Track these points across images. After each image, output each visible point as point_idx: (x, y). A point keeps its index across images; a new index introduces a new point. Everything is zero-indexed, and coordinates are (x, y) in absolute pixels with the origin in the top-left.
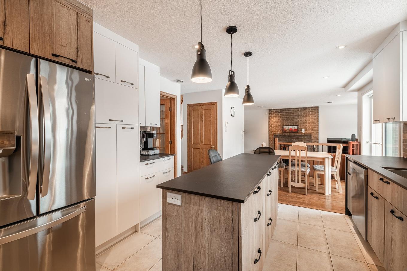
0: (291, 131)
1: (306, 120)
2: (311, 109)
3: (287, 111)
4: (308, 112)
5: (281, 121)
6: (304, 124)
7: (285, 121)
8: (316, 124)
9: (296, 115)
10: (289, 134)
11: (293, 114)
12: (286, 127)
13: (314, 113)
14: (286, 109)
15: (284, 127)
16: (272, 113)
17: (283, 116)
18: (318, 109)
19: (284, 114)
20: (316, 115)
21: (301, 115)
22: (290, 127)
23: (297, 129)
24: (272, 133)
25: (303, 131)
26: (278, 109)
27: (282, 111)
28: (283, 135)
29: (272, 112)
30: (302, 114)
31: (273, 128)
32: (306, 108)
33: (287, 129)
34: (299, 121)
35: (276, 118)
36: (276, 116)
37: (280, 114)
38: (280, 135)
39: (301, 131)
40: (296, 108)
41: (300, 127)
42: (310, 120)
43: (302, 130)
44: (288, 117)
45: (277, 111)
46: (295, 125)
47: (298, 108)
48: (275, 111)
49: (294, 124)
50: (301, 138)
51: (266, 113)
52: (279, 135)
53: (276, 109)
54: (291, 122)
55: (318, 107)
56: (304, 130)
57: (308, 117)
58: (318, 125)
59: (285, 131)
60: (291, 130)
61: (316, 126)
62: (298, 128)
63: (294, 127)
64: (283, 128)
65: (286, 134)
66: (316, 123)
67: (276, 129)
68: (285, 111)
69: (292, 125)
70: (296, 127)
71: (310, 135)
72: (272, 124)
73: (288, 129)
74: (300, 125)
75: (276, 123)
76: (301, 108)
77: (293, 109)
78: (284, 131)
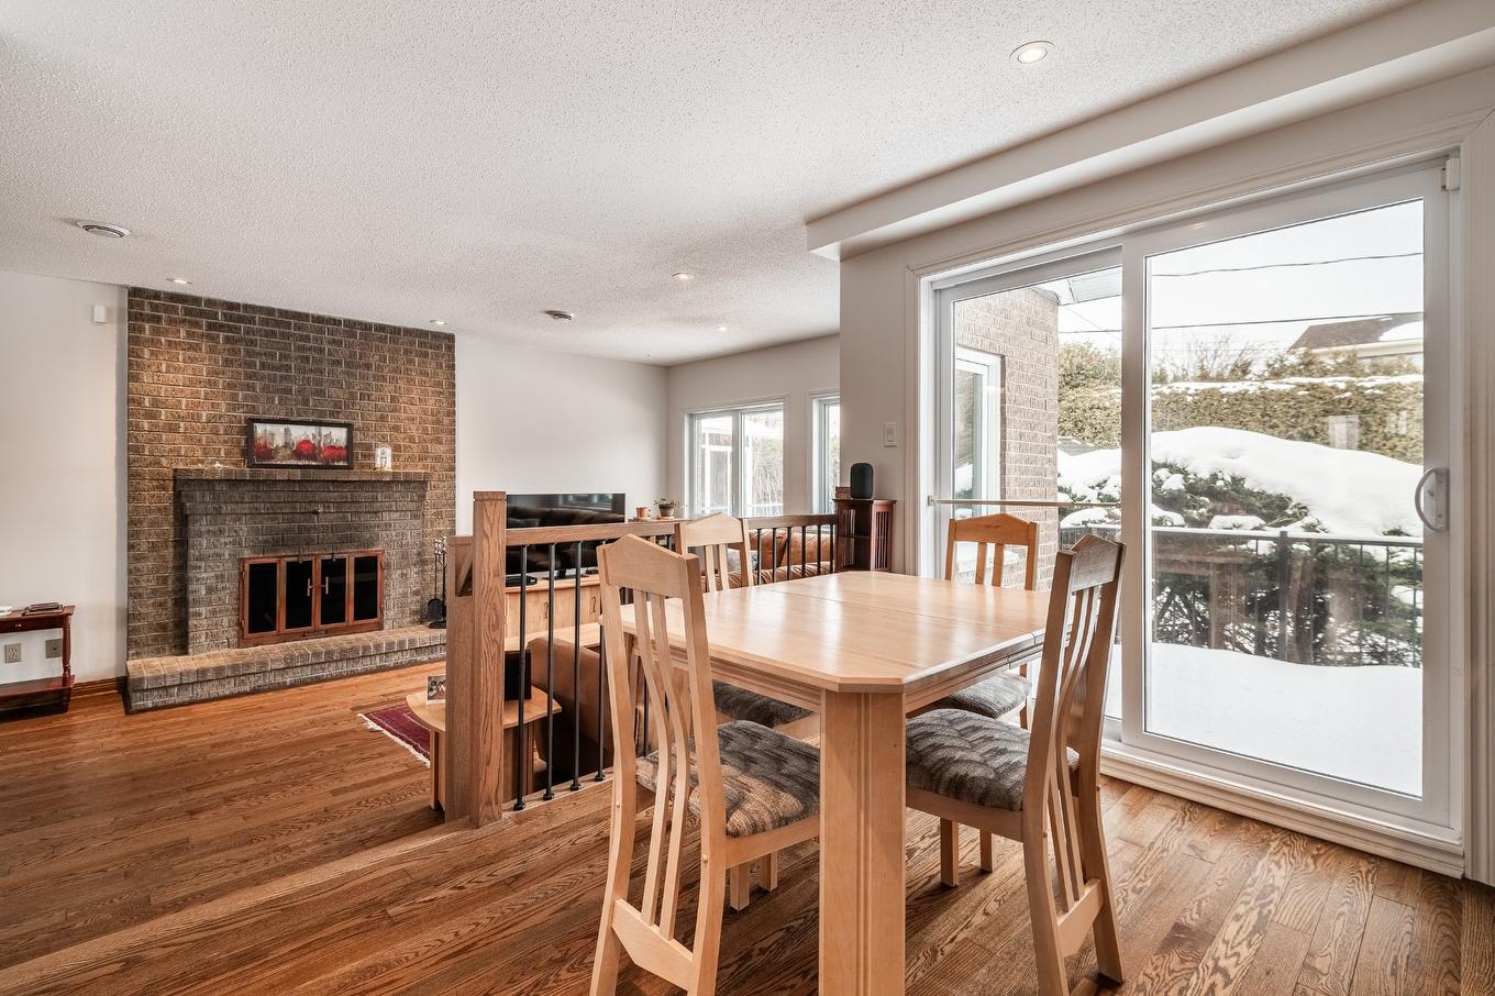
0: (308, 458)
1: (393, 399)
2: (421, 344)
3: (278, 324)
4: (402, 357)
5: (230, 386)
6: (382, 418)
7: (263, 389)
8: (444, 425)
9: (338, 363)
10: (298, 474)
11: (321, 351)
12: (269, 427)
13: (433, 365)
14: (270, 311)
15: (260, 429)
16: (158, 320)
17: (248, 353)
18: (451, 348)
19: (253, 343)
20: (441, 378)
21: (368, 366)
22: (299, 433)
23: (343, 442)
24: (158, 463)
25: (384, 459)
26: (210, 302)
27: (240, 319)
28: (254, 482)
29: (155, 308)
30: (374, 360)
31: (173, 429)
32: (396, 331)
33: (279, 441)
34: (352, 396)
35: (192, 360)
36: (191, 347)
37: (227, 340)
38: (233, 482)
39: (372, 456)
40: (336, 322)
41: (358, 438)
42: (415, 403)
43: (379, 451)
44: (288, 368)
45: (202, 314)
46: (328, 419)
47: (351, 324)
48: (188, 312)
49: (322, 414)
50: (375, 500)
51: (100, 313)
52: (220, 481)
53: (196, 300)
54: (306, 402)
55: (450, 338)
56: (389, 451)
57: (401, 384)
58: (453, 432)
59: (268, 453)
60: (303, 450)
61: (444, 437)
62: (350, 438)
63: (325, 430)
64: (248, 430)
65: (281, 475)
66: (446, 421)
67: (188, 439)
68: (265, 322)
69: (311, 419)
70: (339, 436)
71: (418, 485)
72: (155, 403)
73: (286, 445)
74: (358, 423)
75: (196, 395)
76: (366, 327)
77: (319, 319)
78: (254, 452)
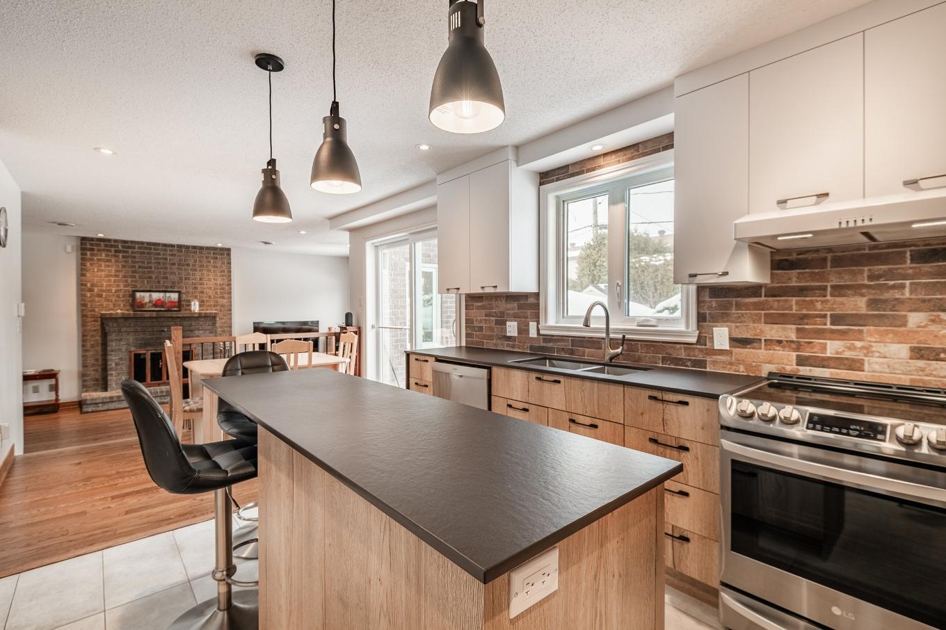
0: (160, 307)
1: (200, 279)
2: (214, 254)
3: (146, 248)
4: (204, 260)
5: (125, 277)
6: (195, 288)
7: (140, 277)
8: (226, 290)
9: (174, 264)
10: (154, 314)
11: (166, 259)
12: (142, 294)
13: (220, 262)
14: (142, 243)
15: (138, 295)
16: (93, 250)
17: (133, 262)
18: (229, 255)
19: (135, 257)
20: (224, 268)
21: (188, 265)
22: (156, 296)
23: (176, 300)
24: (94, 311)
25: (195, 307)
26: (116, 241)
27: (129, 247)
28: (135, 318)
29: (92, 245)
30: (191, 262)
31: (100, 296)
32: (201, 248)
33: (147, 300)
34: (181, 278)
35: (108, 266)
36: (108, 261)
37: (123, 257)
38: (126, 318)
39: (190, 305)
40: (173, 246)
41: (184, 297)
42: (211, 281)
43: (192, 303)
44: (151, 268)
45: (112, 246)
46: (170, 289)
47: (180, 246)
48: (106, 246)
49: (167, 287)
50: (191, 325)
51: (69, 249)
52: (120, 318)
53: (109, 240)
54: (159, 282)
55: (229, 250)
56: (197, 303)
57: (205, 272)
58: (230, 293)
59: (142, 305)
60: (158, 303)
61: (226, 296)
62: (180, 297)
63: (168, 294)
64: (133, 295)
65: (147, 315)
66: (227, 288)
67: (107, 300)
68: (140, 248)
69: (161, 289)
70: (174, 297)
71: (213, 318)
72: (92, 285)
73: (150, 302)
74: (184, 290)
75: (110, 281)
76: (187, 247)
77: (165, 245)
78: (135, 304)
